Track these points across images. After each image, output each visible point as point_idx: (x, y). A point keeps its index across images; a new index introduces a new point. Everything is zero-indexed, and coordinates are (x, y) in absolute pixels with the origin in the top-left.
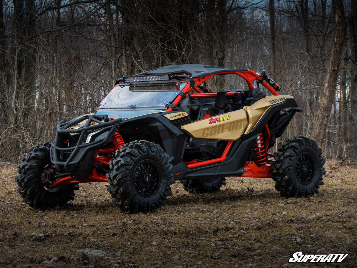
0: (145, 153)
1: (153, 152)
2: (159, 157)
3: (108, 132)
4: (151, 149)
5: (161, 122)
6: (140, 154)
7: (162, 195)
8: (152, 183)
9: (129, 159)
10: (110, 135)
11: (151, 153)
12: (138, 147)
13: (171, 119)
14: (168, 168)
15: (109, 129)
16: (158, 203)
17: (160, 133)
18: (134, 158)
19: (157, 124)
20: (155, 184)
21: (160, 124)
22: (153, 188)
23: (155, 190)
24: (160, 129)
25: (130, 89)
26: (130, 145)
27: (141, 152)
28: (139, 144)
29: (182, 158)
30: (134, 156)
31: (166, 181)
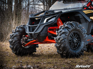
0: (75, 28)
1: (79, 27)
2: (81, 30)
3: (55, 18)
4: (77, 26)
5: (81, 14)
6: (72, 28)
7: (82, 50)
8: (77, 43)
9: (66, 30)
10: (56, 19)
11: (77, 28)
12: (71, 24)
13: (86, 13)
14: (85, 36)
15: (55, 17)
16: (80, 54)
17: (81, 19)
18: (69, 30)
19: (80, 15)
20: (79, 44)
21: (81, 15)
22: (78, 46)
23: (78, 47)
24: (81, 17)
25: (63, 2)
26: (67, 23)
27: (73, 27)
28: (71, 23)
29: (90, 33)
30: (69, 28)
31: (84, 42)
